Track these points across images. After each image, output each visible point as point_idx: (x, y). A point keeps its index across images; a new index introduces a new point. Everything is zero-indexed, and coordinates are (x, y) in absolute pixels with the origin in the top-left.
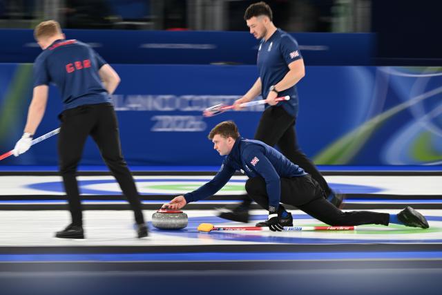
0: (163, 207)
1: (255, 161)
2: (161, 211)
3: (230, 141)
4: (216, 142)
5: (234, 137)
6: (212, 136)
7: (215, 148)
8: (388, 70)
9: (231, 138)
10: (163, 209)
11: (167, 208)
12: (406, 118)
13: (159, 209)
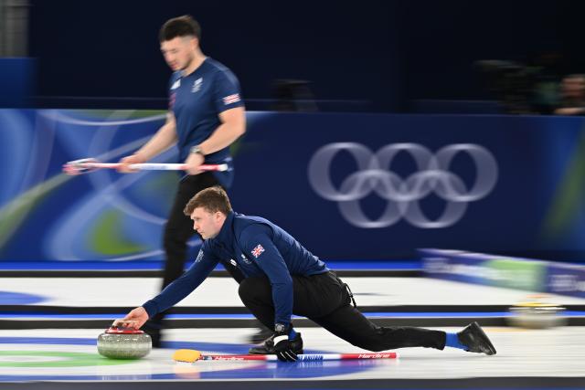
0: (114, 324)
1: (258, 251)
2: (111, 330)
3: (218, 217)
4: (198, 219)
5: (223, 211)
6: (191, 210)
7: (195, 228)
8: (54, 115)
9: (220, 213)
10: (114, 328)
11: (120, 326)
12: (82, 187)
13: (108, 327)
